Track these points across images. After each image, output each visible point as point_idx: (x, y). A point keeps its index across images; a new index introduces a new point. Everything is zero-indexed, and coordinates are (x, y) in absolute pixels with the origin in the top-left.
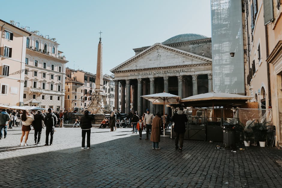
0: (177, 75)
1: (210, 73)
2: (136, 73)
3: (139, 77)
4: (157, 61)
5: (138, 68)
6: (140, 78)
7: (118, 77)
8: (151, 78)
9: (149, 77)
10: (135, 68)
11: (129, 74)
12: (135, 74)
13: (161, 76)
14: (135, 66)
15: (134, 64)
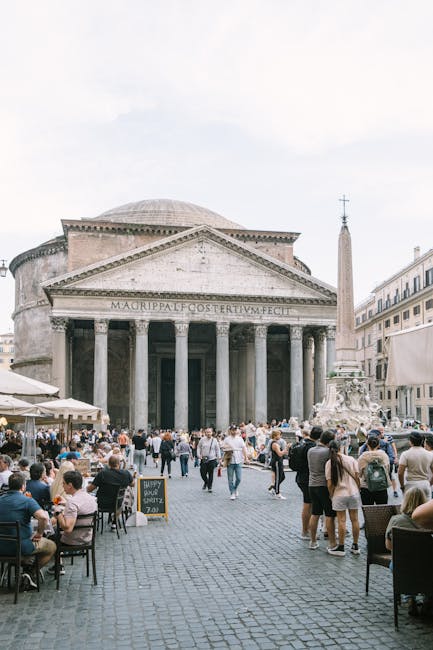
0: (255, 322)
1: (334, 324)
2: (133, 304)
3: (142, 315)
4: (199, 274)
5: (138, 288)
6: (144, 318)
7: (68, 309)
8: (181, 322)
9: (175, 318)
10: (128, 287)
11: (107, 303)
12: (129, 303)
13: (211, 319)
14: (129, 279)
15: (127, 273)
